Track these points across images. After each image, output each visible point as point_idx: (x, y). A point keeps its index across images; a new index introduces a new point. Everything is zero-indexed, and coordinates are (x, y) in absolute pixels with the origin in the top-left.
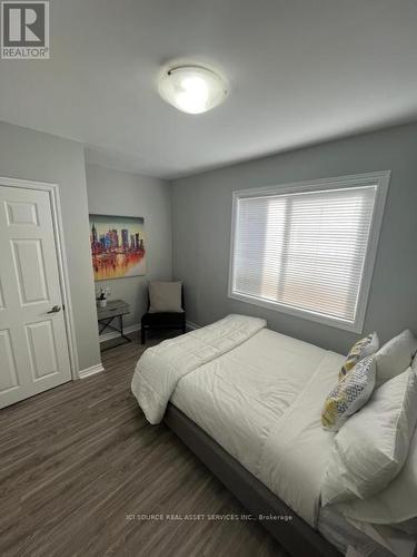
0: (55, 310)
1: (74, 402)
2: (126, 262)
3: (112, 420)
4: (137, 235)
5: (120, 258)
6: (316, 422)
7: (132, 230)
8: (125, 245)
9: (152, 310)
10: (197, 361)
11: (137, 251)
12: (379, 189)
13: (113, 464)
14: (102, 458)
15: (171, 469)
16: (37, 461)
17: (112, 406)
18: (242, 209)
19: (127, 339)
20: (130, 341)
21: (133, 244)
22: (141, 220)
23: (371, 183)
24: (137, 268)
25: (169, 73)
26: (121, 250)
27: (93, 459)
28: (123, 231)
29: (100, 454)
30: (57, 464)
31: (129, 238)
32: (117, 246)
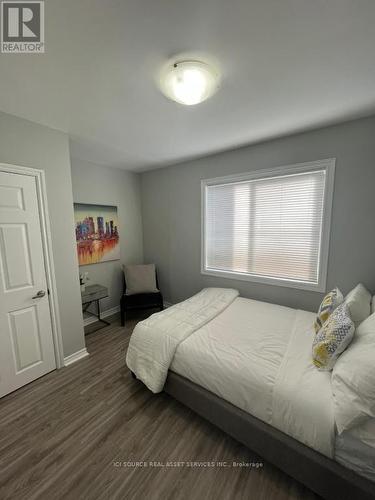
0: (40, 295)
1: (64, 390)
2: (102, 248)
3: (109, 403)
4: (112, 222)
5: (96, 244)
6: (309, 366)
7: (107, 217)
8: (101, 232)
9: (129, 292)
10: (190, 328)
11: (111, 237)
12: (328, 173)
13: (122, 447)
14: (107, 443)
15: (182, 442)
16: (35, 459)
17: (106, 388)
18: (210, 196)
19: (105, 323)
20: (109, 324)
21: (108, 231)
22: (114, 209)
23: (321, 169)
24: (112, 253)
25: (175, 66)
26: (97, 237)
27: (97, 446)
28: (99, 219)
29: (104, 439)
30: (60, 458)
31: (104, 225)
32: (93, 232)
